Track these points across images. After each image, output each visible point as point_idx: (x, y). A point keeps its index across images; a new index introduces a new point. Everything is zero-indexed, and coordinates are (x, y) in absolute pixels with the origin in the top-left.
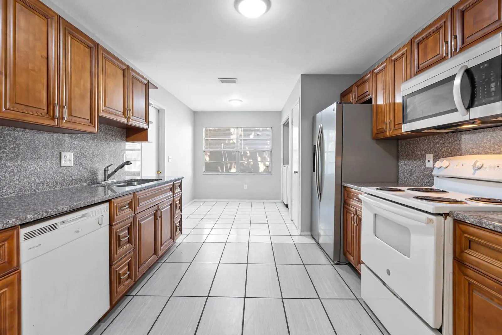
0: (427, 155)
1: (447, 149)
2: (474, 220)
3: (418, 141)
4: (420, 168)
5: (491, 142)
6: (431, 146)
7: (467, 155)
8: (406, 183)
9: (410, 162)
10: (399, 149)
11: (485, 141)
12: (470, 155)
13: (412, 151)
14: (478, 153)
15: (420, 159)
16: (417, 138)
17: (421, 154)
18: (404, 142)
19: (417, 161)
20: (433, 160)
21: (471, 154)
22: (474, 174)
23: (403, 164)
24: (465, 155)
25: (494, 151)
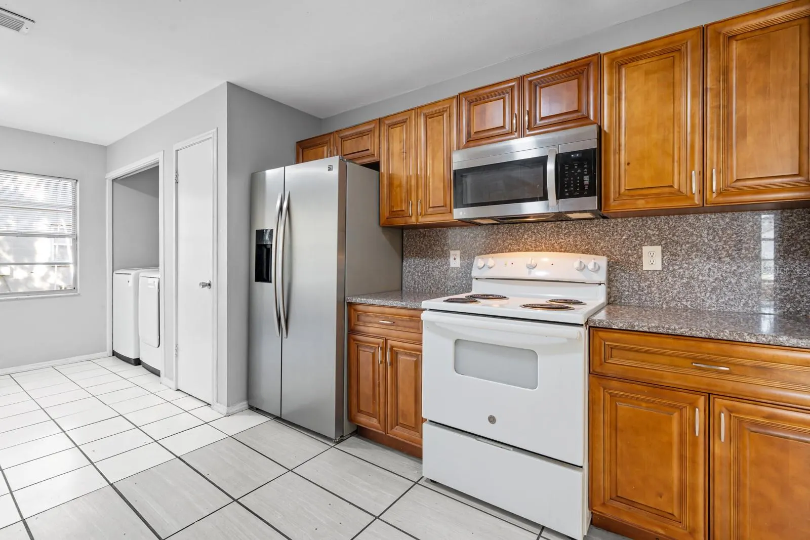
0: (452, 252)
1: (480, 245)
2: (624, 324)
3: (436, 232)
4: (439, 269)
5: (532, 238)
6: (458, 240)
7: (506, 252)
8: (417, 290)
9: (423, 261)
10: (405, 243)
11: (526, 236)
12: (508, 252)
13: (426, 245)
14: (519, 250)
15: (440, 256)
16: (435, 229)
17: (442, 251)
18: (413, 233)
19: (436, 260)
20: (460, 257)
21: (510, 251)
22: (530, 273)
23: (410, 264)
24: (503, 252)
25: (535, 247)
